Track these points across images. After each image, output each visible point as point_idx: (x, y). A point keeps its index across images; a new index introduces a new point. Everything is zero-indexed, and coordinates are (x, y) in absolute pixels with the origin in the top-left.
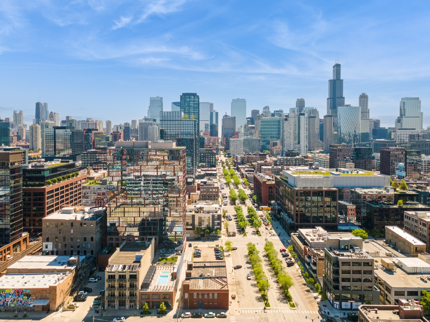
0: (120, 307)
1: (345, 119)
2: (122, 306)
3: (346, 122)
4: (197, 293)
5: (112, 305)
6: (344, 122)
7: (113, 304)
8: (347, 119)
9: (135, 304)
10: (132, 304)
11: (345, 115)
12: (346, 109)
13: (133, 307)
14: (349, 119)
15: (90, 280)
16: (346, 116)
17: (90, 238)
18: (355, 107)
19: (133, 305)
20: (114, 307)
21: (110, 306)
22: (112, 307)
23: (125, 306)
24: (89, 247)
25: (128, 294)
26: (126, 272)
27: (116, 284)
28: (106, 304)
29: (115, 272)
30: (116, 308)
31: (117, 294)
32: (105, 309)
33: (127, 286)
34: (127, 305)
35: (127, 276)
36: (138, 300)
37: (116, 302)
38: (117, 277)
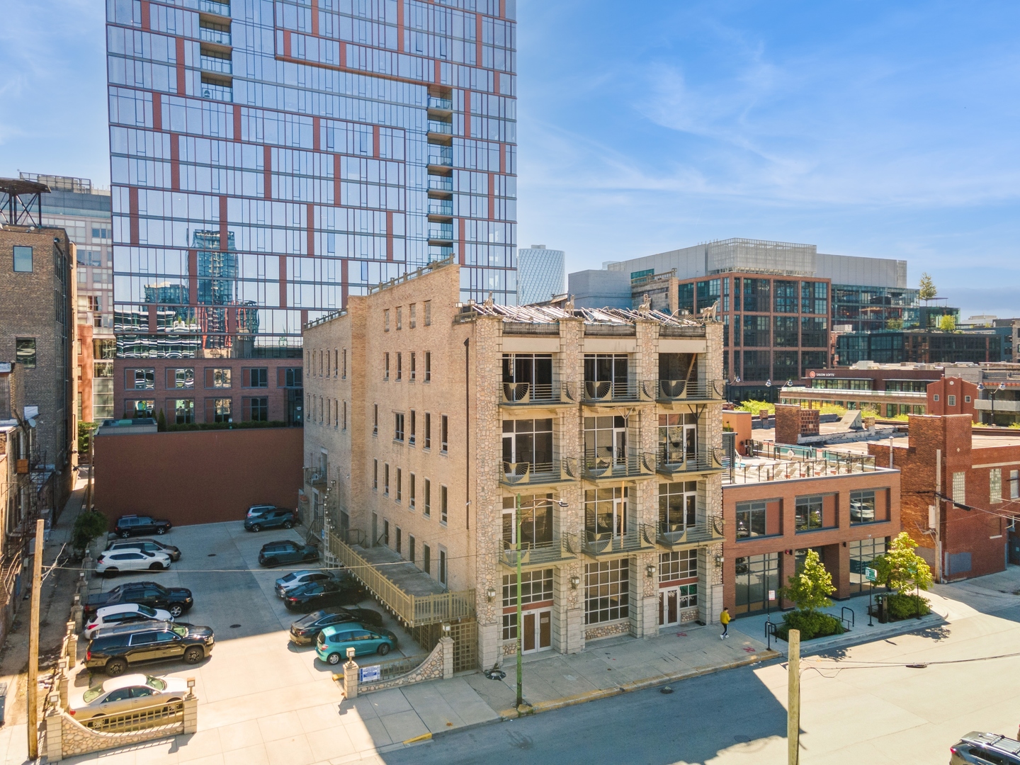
0: (589, 627)
1: (536, 277)
2: (604, 617)
3: (537, 285)
4: (1003, 468)
5: (530, 620)
6: (533, 285)
7: (537, 612)
8: (540, 277)
9: (684, 591)
10: (665, 590)
11: (535, 268)
12: (536, 255)
14: (544, 277)
15: (107, 562)
16: (538, 271)
18: (555, 251)
19: (672, 601)
21: (514, 633)
25: (652, 507)
26: (633, 334)
27: (568, 437)
28: (494, 617)
29: (561, 332)
30: (575, 635)
31: (577, 520)
32: (488, 662)
33: (648, 446)
34: (646, 601)
35: (644, 365)
36: (714, 553)
37: (569, 589)
38: (574, 368)
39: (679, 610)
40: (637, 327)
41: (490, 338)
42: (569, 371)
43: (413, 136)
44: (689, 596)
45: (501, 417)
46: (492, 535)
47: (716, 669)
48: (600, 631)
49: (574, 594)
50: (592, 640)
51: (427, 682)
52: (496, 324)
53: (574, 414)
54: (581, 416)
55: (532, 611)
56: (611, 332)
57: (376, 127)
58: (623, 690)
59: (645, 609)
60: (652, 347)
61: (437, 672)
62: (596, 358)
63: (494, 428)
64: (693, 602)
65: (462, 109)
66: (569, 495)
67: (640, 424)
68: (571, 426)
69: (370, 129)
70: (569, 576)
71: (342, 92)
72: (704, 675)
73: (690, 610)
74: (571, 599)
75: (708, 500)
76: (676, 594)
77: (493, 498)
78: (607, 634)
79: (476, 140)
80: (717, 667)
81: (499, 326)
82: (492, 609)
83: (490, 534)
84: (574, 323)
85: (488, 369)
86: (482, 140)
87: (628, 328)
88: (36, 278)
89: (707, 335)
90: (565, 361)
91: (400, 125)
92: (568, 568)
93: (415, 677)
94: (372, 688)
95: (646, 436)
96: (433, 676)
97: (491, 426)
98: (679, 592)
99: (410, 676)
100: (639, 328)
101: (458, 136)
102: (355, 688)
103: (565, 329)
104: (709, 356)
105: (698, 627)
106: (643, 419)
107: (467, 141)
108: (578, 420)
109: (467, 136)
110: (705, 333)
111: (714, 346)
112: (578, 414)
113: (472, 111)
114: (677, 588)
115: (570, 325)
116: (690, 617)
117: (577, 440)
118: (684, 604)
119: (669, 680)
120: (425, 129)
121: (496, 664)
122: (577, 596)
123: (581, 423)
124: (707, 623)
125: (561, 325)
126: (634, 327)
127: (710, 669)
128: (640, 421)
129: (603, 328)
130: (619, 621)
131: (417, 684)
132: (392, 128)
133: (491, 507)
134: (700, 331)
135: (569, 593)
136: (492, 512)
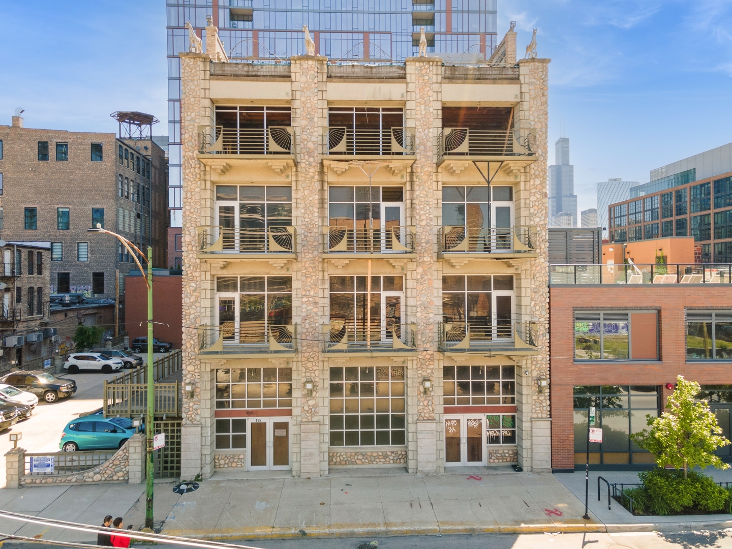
0: (344, 450)
2: (367, 439)
5: (259, 429)
7: (269, 421)
9: (494, 424)
10: (463, 417)
12: (613, 187)
13: (475, 453)
15: (72, 361)
17: (90, 213)
18: (630, 183)
19: (474, 432)
20: (282, 457)
21: (239, 442)
22: (258, 458)
23: (400, 438)
24: (83, 258)
25: (430, 302)
26: (403, 77)
27: (302, 206)
28: (198, 418)
29: (293, 75)
30: (311, 455)
31: (316, 310)
32: (188, 471)
33: (424, 223)
34: (421, 426)
35: (419, 116)
36: (535, 374)
37: (305, 396)
38: (311, 119)
39: (485, 446)
40: (408, 67)
41: (192, 81)
42: (304, 123)
43: (399, 38)
44: (501, 429)
45: (208, 178)
46: (195, 318)
47: (473, 530)
48: (360, 457)
49: (311, 402)
50: (349, 466)
51: (108, 483)
52: (202, 65)
53: (313, 177)
54: (322, 181)
55: (263, 419)
56: (368, 75)
57: (366, 34)
58: (304, 534)
59: (419, 436)
60: (431, 93)
61: (121, 474)
62: (354, 112)
63: (197, 190)
64: (510, 439)
65: (443, 8)
66: (304, 278)
67: (412, 194)
68: (306, 192)
69: (361, 36)
70: (304, 380)
71: (338, 9)
72: (447, 535)
73: (505, 448)
74: (306, 408)
75: (525, 301)
76: (480, 425)
77: (197, 274)
78: (371, 462)
79: (457, 34)
80: (475, 527)
81: (205, 66)
82: (195, 407)
83: (192, 316)
84: (310, 62)
85: (189, 118)
86: (463, 34)
87: (393, 69)
88: (105, 165)
89: (521, 78)
90: (298, 111)
91: (388, 30)
92: (304, 370)
93: (90, 476)
94: (38, 481)
95: (422, 209)
96: (115, 478)
97: (193, 187)
98: (485, 422)
99: (86, 474)
100: (411, 69)
101: (440, 33)
102: (16, 478)
103: (298, 70)
104: (525, 106)
105: (511, 472)
106: (416, 187)
107: (449, 37)
108: (317, 185)
109: (448, 32)
110: (519, 75)
111: (533, 92)
112: (317, 177)
113: (453, 9)
114: (483, 417)
115: (305, 66)
116: (503, 457)
117: (316, 210)
118: (493, 440)
119: (386, 532)
120: (410, 31)
121: (198, 476)
122: (316, 406)
123: (322, 190)
124: (525, 469)
125: (292, 66)
126: (404, 68)
127: (461, 527)
128: (412, 190)
129: (356, 70)
130: (389, 448)
131: (96, 484)
132: (380, 33)
133: (193, 285)
134: (510, 72)
135: (304, 400)
136: (194, 291)
